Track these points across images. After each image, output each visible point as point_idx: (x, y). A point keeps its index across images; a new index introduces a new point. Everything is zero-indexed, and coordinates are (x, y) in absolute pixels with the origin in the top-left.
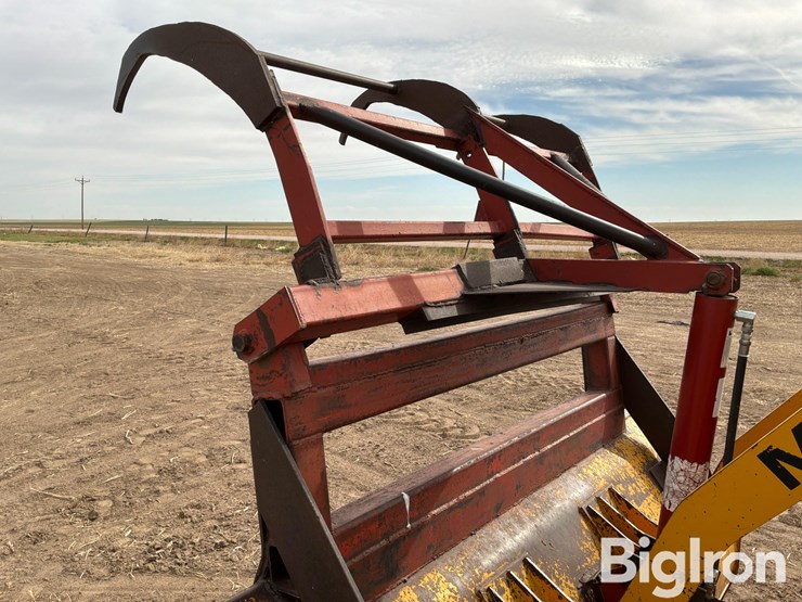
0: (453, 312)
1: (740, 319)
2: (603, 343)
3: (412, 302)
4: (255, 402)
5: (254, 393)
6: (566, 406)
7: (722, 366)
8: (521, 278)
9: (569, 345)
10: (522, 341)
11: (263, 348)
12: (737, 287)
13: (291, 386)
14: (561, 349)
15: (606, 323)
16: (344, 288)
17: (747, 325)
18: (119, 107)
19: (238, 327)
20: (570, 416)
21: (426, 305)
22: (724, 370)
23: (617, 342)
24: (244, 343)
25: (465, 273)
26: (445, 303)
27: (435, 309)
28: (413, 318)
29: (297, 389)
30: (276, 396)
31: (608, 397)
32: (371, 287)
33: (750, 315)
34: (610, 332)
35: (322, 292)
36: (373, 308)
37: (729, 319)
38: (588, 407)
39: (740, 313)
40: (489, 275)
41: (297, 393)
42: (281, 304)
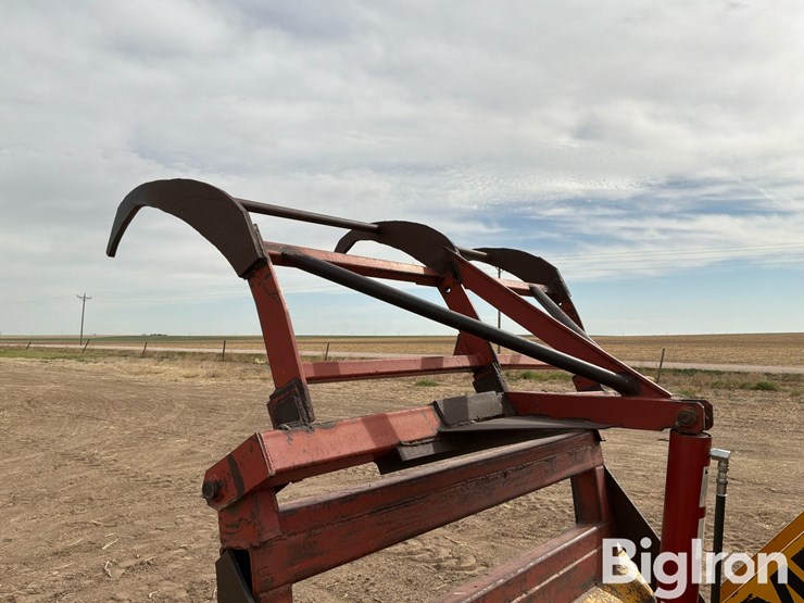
0: (429, 450)
1: (715, 458)
2: (591, 473)
3: (386, 442)
4: (223, 551)
5: (222, 541)
6: (555, 541)
7: (701, 506)
8: (499, 412)
9: (555, 478)
10: (505, 475)
11: (232, 495)
12: (710, 424)
13: (260, 535)
14: (548, 481)
15: (593, 452)
16: (317, 430)
17: (722, 464)
18: (112, 252)
19: (208, 473)
20: (559, 553)
21: (401, 445)
22: (704, 509)
23: (606, 470)
24: (214, 491)
25: (442, 409)
26: (422, 442)
27: (410, 448)
28: (388, 458)
29: (265, 538)
30: (244, 545)
31: (599, 530)
32: (345, 429)
33: (724, 453)
34: (598, 461)
35: (295, 437)
36: (346, 450)
37: (705, 458)
38: (578, 543)
39: (714, 451)
40: (467, 413)
41: (265, 543)
42: (251, 451)
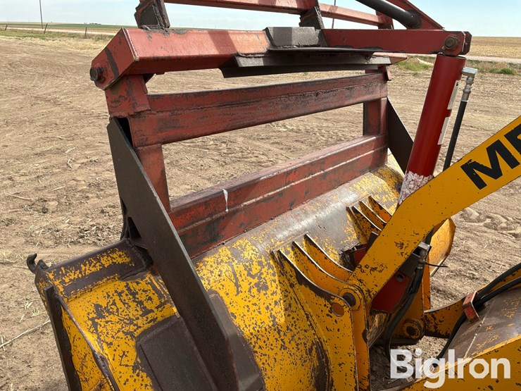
0: (259, 63)
1: (466, 74)
2: (378, 101)
3: (227, 52)
4: (111, 119)
5: (110, 113)
6: (348, 143)
7: (449, 108)
8: (316, 42)
9: (352, 101)
10: (317, 95)
11: (111, 79)
13: (134, 107)
14: (346, 103)
15: (381, 88)
16: (172, 34)
17: (470, 78)
19: (94, 62)
20: (348, 149)
21: (238, 55)
22: (450, 111)
23: (388, 102)
24: (98, 75)
25: (271, 34)
26: (254, 56)
27: (245, 59)
28: (229, 65)
29: (139, 109)
30: (124, 114)
31: (377, 139)
32: (195, 36)
33: (473, 71)
34: (383, 94)
35: (153, 35)
36: (195, 52)
37: (458, 74)
38: (362, 145)
39: (466, 69)
40: (291, 40)
41: (139, 113)
42: (120, 42)
